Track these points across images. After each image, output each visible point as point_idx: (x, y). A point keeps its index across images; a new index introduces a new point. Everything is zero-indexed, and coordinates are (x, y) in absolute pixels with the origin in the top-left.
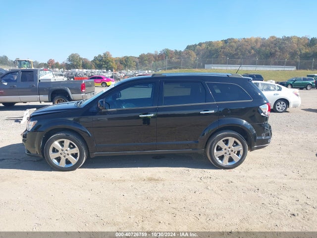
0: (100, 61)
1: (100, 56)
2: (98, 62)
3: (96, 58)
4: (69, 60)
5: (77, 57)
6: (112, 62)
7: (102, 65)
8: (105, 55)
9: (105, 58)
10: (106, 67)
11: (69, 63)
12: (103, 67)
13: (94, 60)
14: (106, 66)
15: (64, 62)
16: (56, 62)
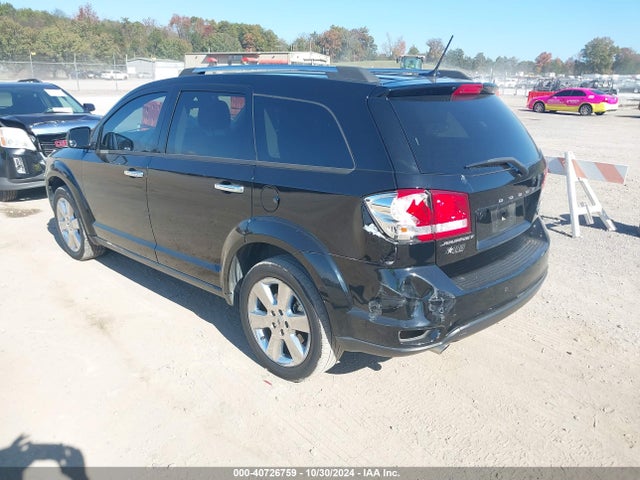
4: (585, 53)
5: (607, 45)
11: (583, 60)
16: (553, 58)
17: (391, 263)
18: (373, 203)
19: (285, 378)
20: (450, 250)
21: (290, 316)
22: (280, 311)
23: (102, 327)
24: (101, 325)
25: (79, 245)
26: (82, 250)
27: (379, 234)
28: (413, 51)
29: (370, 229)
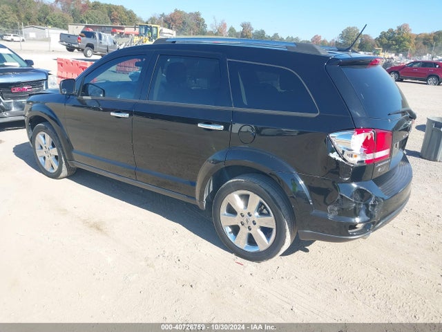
0: (389, 39)
1: (391, 31)
2: (385, 41)
3: (383, 35)
4: (342, 37)
5: (355, 32)
6: (409, 42)
7: (390, 46)
8: (399, 29)
9: (399, 34)
10: (397, 50)
11: (340, 41)
12: (392, 50)
13: (380, 37)
14: (397, 47)
15: (333, 40)
16: (322, 39)
17: (347, 179)
18: (337, 139)
19: (250, 260)
20: (379, 170)
21: (257, 217)
22: (249, 213)
23: (99, 229)
24: (97, 227)
25: (56, 167)
26: (60, 171)
27: (340, 159)
28: (232, 30)
29: (334, 155)
